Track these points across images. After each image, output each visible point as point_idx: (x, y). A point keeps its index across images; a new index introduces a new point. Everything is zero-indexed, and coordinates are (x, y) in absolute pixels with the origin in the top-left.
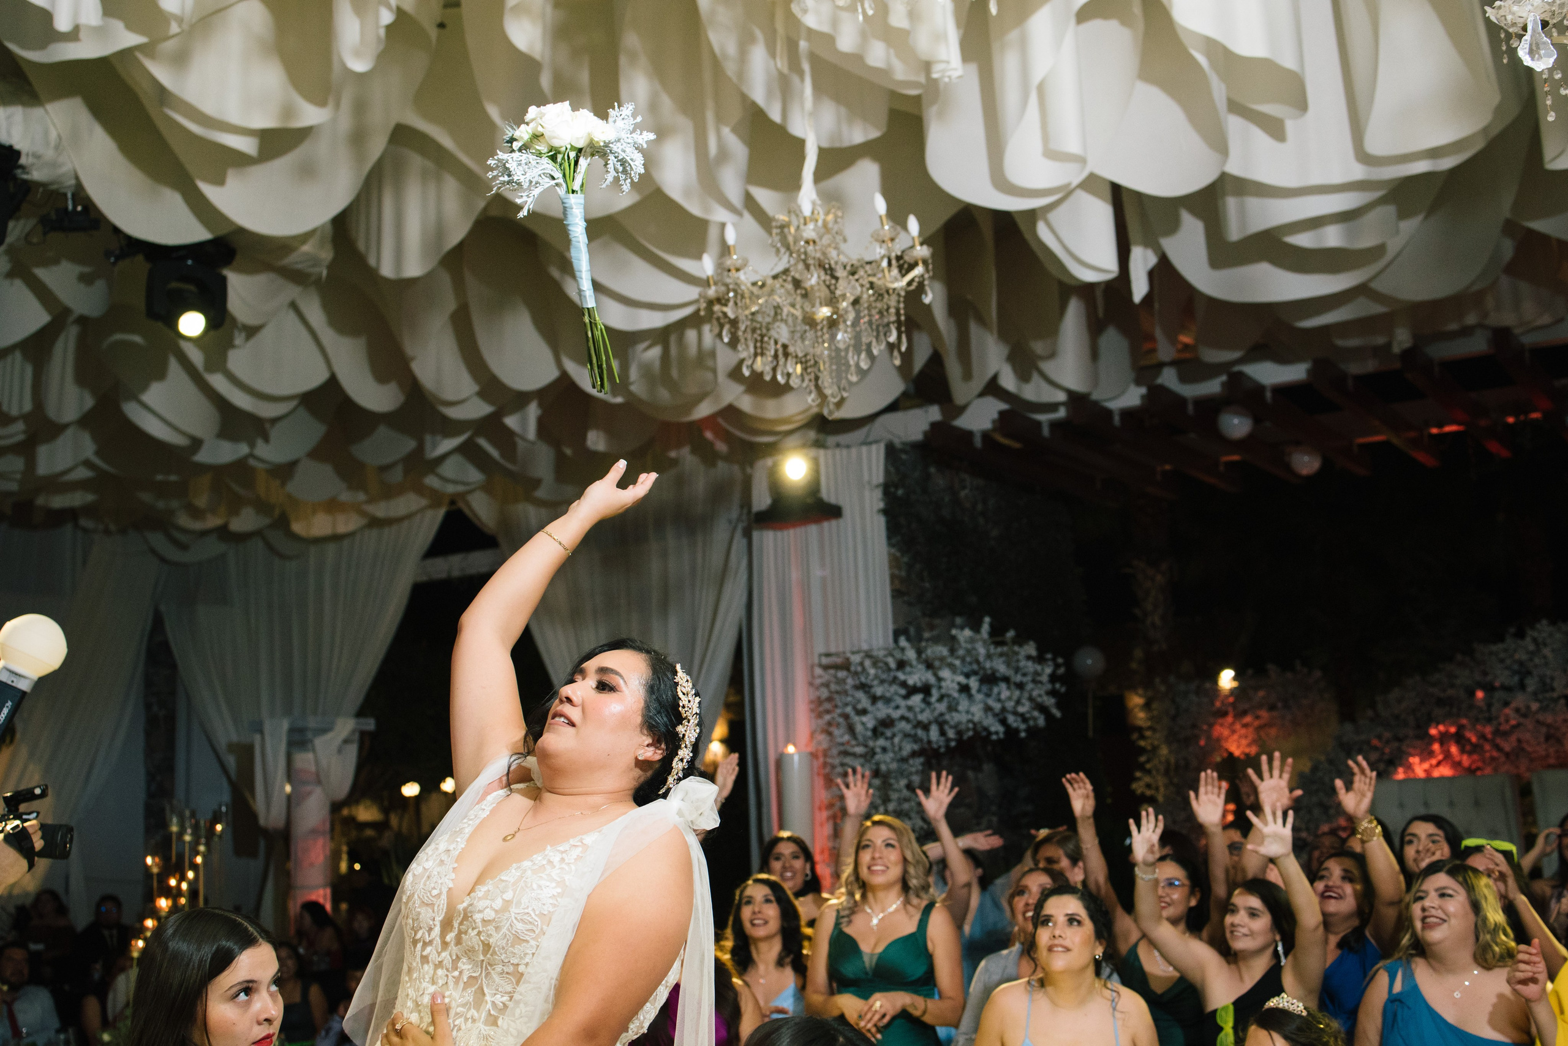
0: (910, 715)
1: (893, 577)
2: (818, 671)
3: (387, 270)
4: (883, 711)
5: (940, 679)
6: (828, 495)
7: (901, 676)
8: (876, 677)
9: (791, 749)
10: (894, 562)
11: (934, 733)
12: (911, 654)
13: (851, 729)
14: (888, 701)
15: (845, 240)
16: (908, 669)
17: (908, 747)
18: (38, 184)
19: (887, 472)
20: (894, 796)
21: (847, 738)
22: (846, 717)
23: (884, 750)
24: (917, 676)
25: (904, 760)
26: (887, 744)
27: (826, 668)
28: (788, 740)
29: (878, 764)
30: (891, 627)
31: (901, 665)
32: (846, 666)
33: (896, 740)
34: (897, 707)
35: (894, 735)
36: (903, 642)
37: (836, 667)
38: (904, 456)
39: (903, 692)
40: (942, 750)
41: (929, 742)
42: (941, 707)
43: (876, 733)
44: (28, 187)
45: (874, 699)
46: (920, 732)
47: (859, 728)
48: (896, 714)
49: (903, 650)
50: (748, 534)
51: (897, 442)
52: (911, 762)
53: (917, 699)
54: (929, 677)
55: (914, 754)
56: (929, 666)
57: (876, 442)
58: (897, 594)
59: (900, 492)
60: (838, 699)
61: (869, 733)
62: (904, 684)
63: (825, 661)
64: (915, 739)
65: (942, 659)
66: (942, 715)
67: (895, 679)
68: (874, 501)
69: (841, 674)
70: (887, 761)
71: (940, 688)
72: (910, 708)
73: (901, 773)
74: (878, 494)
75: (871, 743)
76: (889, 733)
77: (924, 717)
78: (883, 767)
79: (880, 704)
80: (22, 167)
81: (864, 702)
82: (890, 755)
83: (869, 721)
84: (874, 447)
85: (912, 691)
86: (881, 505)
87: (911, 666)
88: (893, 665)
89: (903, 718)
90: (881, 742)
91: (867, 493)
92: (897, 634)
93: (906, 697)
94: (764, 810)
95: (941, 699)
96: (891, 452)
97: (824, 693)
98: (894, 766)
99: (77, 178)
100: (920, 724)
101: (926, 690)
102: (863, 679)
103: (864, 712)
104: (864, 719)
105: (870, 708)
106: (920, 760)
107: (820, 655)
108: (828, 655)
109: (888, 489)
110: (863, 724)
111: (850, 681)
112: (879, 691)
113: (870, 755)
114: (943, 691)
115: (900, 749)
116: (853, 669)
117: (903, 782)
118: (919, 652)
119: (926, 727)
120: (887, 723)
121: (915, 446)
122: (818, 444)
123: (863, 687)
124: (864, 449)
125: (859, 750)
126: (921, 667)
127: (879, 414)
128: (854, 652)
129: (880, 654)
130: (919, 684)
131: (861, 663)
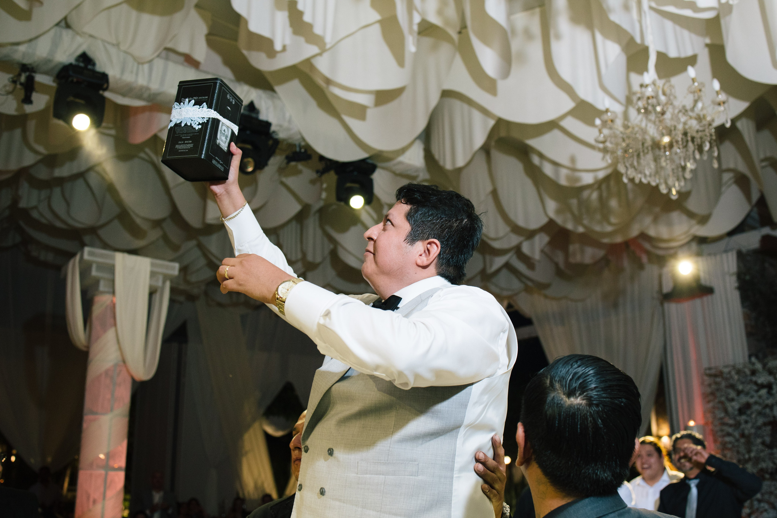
0: (761, 401)
1: (746, 326)
2: (706, 378)
3: (448, 166)
4: (744, 399)
6: (705, 281)
7: (754, 379)
8: (739, 380)
9: (692, 423)
10: (746, 317)
12: (759, 366)
13: (726, 411)
14: (747, 394)
16: (757, 375)
17: (760, 421)
18: (284, 140)
19: (738, 267)
20: (754, 448)
21: (722, 415)
22: (722, 403)
23: (746, 422)
24: (763, 379)
25: (759, 428)
26: (748, 419)
27: (710, 375)
28: (690, 418)
29: (743, 430)
30: (747, 354)
31: (754, 372)
32: (720, 374)
33: (754, 416)
34: (752, 397)
35: (752, 413)
36: (753, 359)
37: (715, 376)
38: (749, 258)
39: (755, 388)
41: (774, 417)
43: (741, 411)
44: (278, 142)
45: (739, 393)
46: (767, 411)
47: (730, 409)
48: (752, 401)
49: (753, 364)
50: (662, 304)
51: (744, 250)
52: (764, 428)
53: (764, 392)
54: (771, 379)
55: (765, 424)
56: (771, 372)
57: (731, 250)
58: (749, 334)
59: (748, 277)
60: (718, 394)
61: (736, 413)
62: (756, 383)
63: (708, 372)
64: (765, 415)
67: (751, 381)
68: (732, 282)
69: (718, 380)
70: (748, 429)
72: (760, 397)
73: (757, 436)
74: (734, 278)
75: (738, 418)
76: (749, 412)
77: (770, 401)
78: (746, 432)
79: (742, 396)
80: (274, 132)
81: (733, 394)
82: (749, 425)
83: (736, 405)
84: (730, 254)
85: (762, 386)
86: (736, 284)
87: (759, 372)
88: (748, 372)
89: (756, 403)
90: (743, 418)
91: (727, 278)
92: (750, 356)
93: (757, 391)
96: (741, 255)
97: (709, 390)
98: (753, 431)
99: (300, 134)
100: (767, 406)
101: (769, 387)
102: (731, 381)
103: (732, 400)
104: (734, 404)
105: (736, 398)
106: (769, 428)
107: (706, 369)
108: (710, 369)
109: (740, 276)
110: (733, 407)
111: (723, 384)
112: (740, 387)
113: (737, 425)
115: (756, 421)
116: (725, 375)
117: (759, 441)
118: (764, 366)
119: (771, 407)
120: (748, 406)
121: (755, 252)
122: (699, 254)
123: (732, 387)
124: (724, 256)
125: (731, 422)
126: (766, 374)
127: (731, 233)
128: (726, 366)
129: (741, 367)
130: (765, 383)
131: (730, 373)
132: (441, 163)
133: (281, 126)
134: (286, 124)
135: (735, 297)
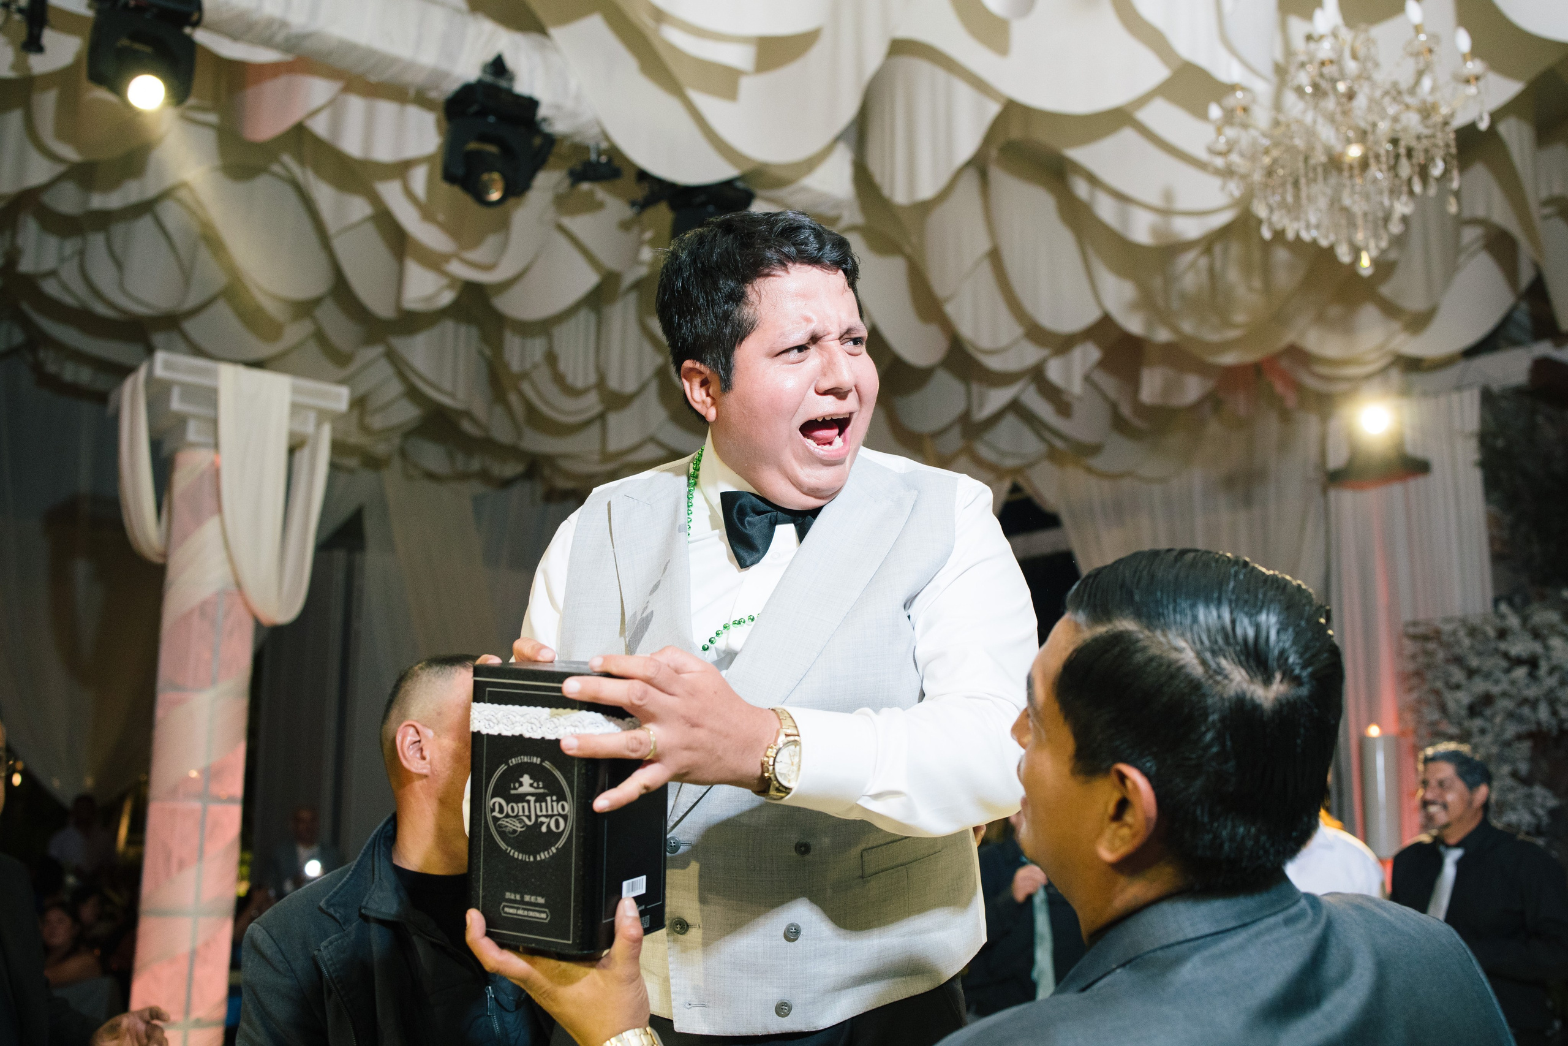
0: (1514, 691)
1: (1492, 540)
2: (1407, 642)
3: (900, 196)
4: (1480, 686)
5: (1547, 648)
6: (1415, 450)
7: (1503, 646)
8: (1472, 648)
9: (1374, 731)
10: (1493, 522)
11: (1543, 713)
12: (1513, 621)
13: (1443, 708)
14: (1487, 676)
15: (1377, 65)
16: (1509, 638)
17: (1511, 730)
18: (565, 137)
19: (1483, 420)
21: (1436, 716)
22: (1437, 692)
23: (1483, 731)
24: (1520, 647)
25: (1508, 744)
26: (1487, 725)
27: (1414, 638)
28: (1371, 720)
30: (1489, 595)
31: (1502, 634)
32: (1435, 636)
33: (1498, 720)
34: (1497, 682)
35: (1494, 715)
36: (1504, 608)
37: (1425, 638)
38: (1504, 404)
39: (1504, 664)
40: (1555, 732)
41: (1539, 723)
42: (1551, 682)
43: (1473, 710)
44: (553, 140)
45: (1471, 673)
46: (1526, 711)
47: (1451, 706)
48: (1496, 690)
49: (1503, 617)
50: (1325, 491)
51: (1495, 387)
52: (1517, 745)
53: (1521, 672)
54: (1537, 647)
55: (1519, 737)
56: (1536, 635)
57: (1470, 386)
58: (1498, 558)
59: (1500, 443)
60: (1429, 675)
61: (1464, 713)
62: (1506, 655)
63: (1411, 630)
64: (1520, 719)
65: (1552, 628)
66: (1551, 690)
67: (1496, 650)
68: (1468, 452)
69: (1431, 646)
71: (1549, 658)
72: (1513, 683)
73: (1502, 759)
74: (1473, 444)
75: (1467, 724)
76: (1488, 712)
77: (1532, 692)
79: (1477, 679)
80: (545, 120)
81: (1458, 675)
82: (1488, 738)
83: (1464, 697)
84: (1467, 394)
85: (1518, 662)
86: (1477, 456)
87: (1514, 634)
88: (1491, 633)
89: (1505, 694)
90: (1477, 723)
91: (1459, 445)
92: (1496, 602)
93: (1508, 671)
94: (1346, 799)
95: (1552, 671)
96: (1488, 398)
97: (1411, 667)
98: (1494, 750)
99: (601, 126)
100: (1525, 701)
101: (1532, 663)
102: (1457, 650)
103: (1458, 687)
104: (1459, 694)
105: (1464, 683)
106: (1525, 746)
107: (1407, 624)
108: (1415, 624)
109: (1485, 439)
110: (1457, 701)
111: (1441, 655)
112: (1474, 662)
114: (1555, 662)
115: (1503, 730)
116: (1445, 638)
117: (1506, 769)
118: (1525, 620)
119: (1534, 704)
120: (1487, 699)
121: (1518, 392)
122: (1405, 392)
123: (1458, 660)
124: (1455, 397)
125: (1453, 730)
126: (1527, 637)
127: (1471, 352)
128: (1448, 620)
129: (1476, 621)
130: (1524, 655)
131: (1454, 633)
132: (886, 192)
133: (558, 107)
134: (569, 104)
135: (1473, 480)
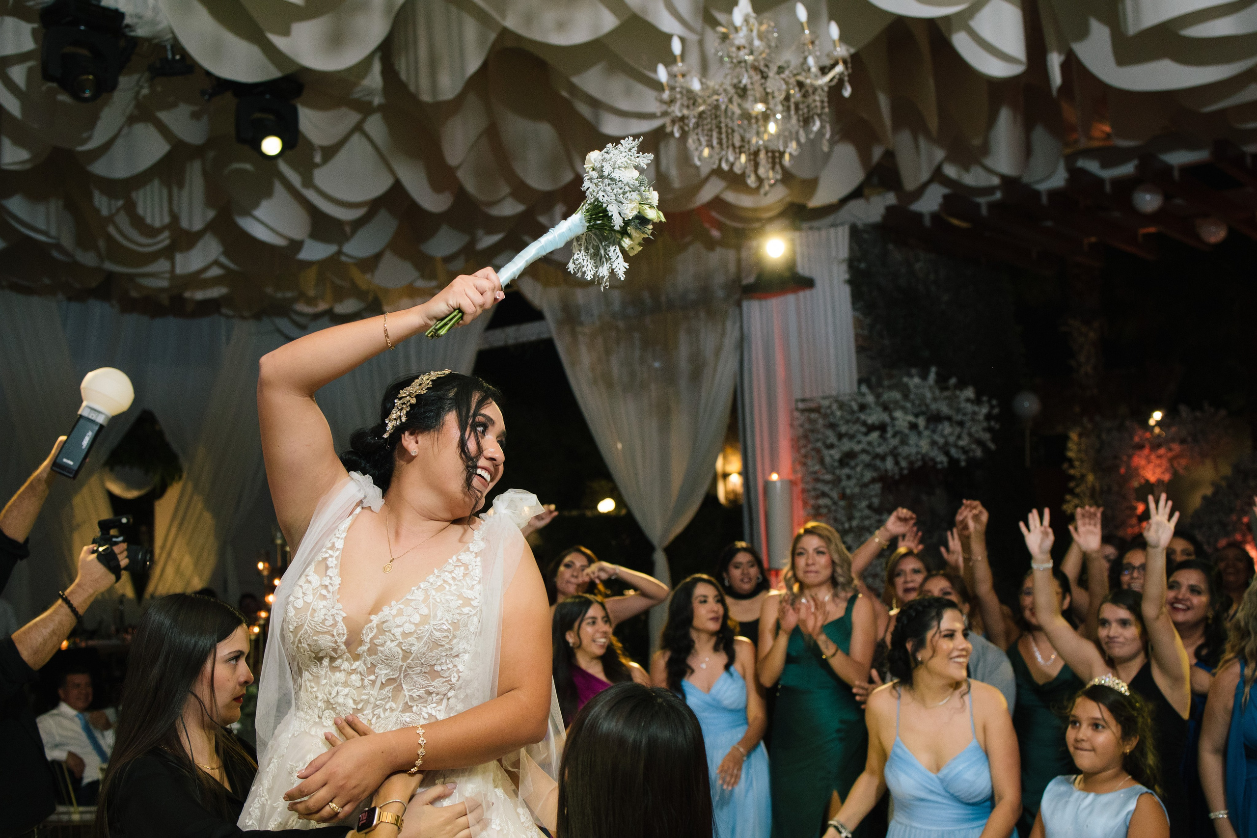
0: (870, 449)
1: (857, 336)
2: (796, 414)
3: (425, 96)
4: (847, 445)
5: (893, 419)
6: (803, 270)
7: (863, 417)
8: (842, 417)
9: (774, 477)
10: (858, 324)
11: (889, 463)
12: (870, 399)
13: (822, 462)
14: (852, 437)
16: (868, 411)
17: (868, 475)
18: (144, 39)
19: (851, 249)
20: (857, 514)
21: (817, 467)
22: (818, 451)
23: (849, 477)
24: (875, 417)
25: (865, 485)
26: (851, 472)
27: (803, 411)
28: (773, 469)
29: (844, 489)
30: (855, 377)
31: (863, 407)
32: (817, 410)
33: (859, 469)
34: (859, 442)
35: (857, 465)
36: (864, 389)
37: (811, 410)
38: (866, 236)
39: (864, 429)
40: (897, 477)
41: (886, 471)
42: (894, 442)
43: (842, 462)
44: (136, 42)
45: (840, 436)
46: (878, 463)
47: (828, 460)
48: (857, 448)
49: (863, 395)
50: (739, 301)
51: (860, 224)
52: (872, 486)
53: (875, 435)
54: (885, 417)
55: (873, 481)
56: (886, 408)
57: (842, 224)
58: (861, 350)
59: (863, 266)
60: (812, 437)
61: (836, 464)
62: (864, 423)
63: (801, 405)
64: (876, 469)
65: (896, 402)
66: (895, 448)
67: (857, 420)
68: (841, 273)
69: (813, 416)
70: (851, 487)
71: (894, 426)
72: (869, 443)
73: (862, 496)
74: (844, 267)
75: (838, 472)
76: (853, 463)
77: (880, 450)
78: (848, 491)
79: (845, 440)
80: (128, 26)
81: (832, 438)
82: (853, 482)
83: (836, 454)
84: (840, 230)
85: (871, 428)
86: (847, 276)
87: (870, 408)
88: (855, 407)
89: (864, 451)
90: (846, 471)
91: (835, 268)
92: (860, 382)
93: (866, 434)
94: (755, 526)
95: (894, 435)
96: (855, 232)
97: (801, 431)
98: (857, 490)
99: (172, 32)
100: (877, 456)
101: (882, 428)
102: (832, 420)
103: (831, 446)
104: (832, 452)
105: (836, 443)
107: (797, 401)
108: (803, 400)
109: (852, 264)
110: (831, 456)
111: (821, 422)
112: (843, 429)
113: (836, 482)
114: (897, 428)
115: (862, 476)
116: (823, 411)
117: (864, 503)
118: (878, 396)
119: (883, 458)
120: (852, 455)
121: (875, 227)
122: (795, 228)
123: (832, 426)
124: (832, 231)
125: (828, 477)
126: (879, 409)
127: (844, 201)
128: (824, 398)
129: (846, 399)
130: (877, 423)
131: (830, 407)
132: (412, 89)
133: (140, 17)
134: (149, 14)
135: (844, 293)
